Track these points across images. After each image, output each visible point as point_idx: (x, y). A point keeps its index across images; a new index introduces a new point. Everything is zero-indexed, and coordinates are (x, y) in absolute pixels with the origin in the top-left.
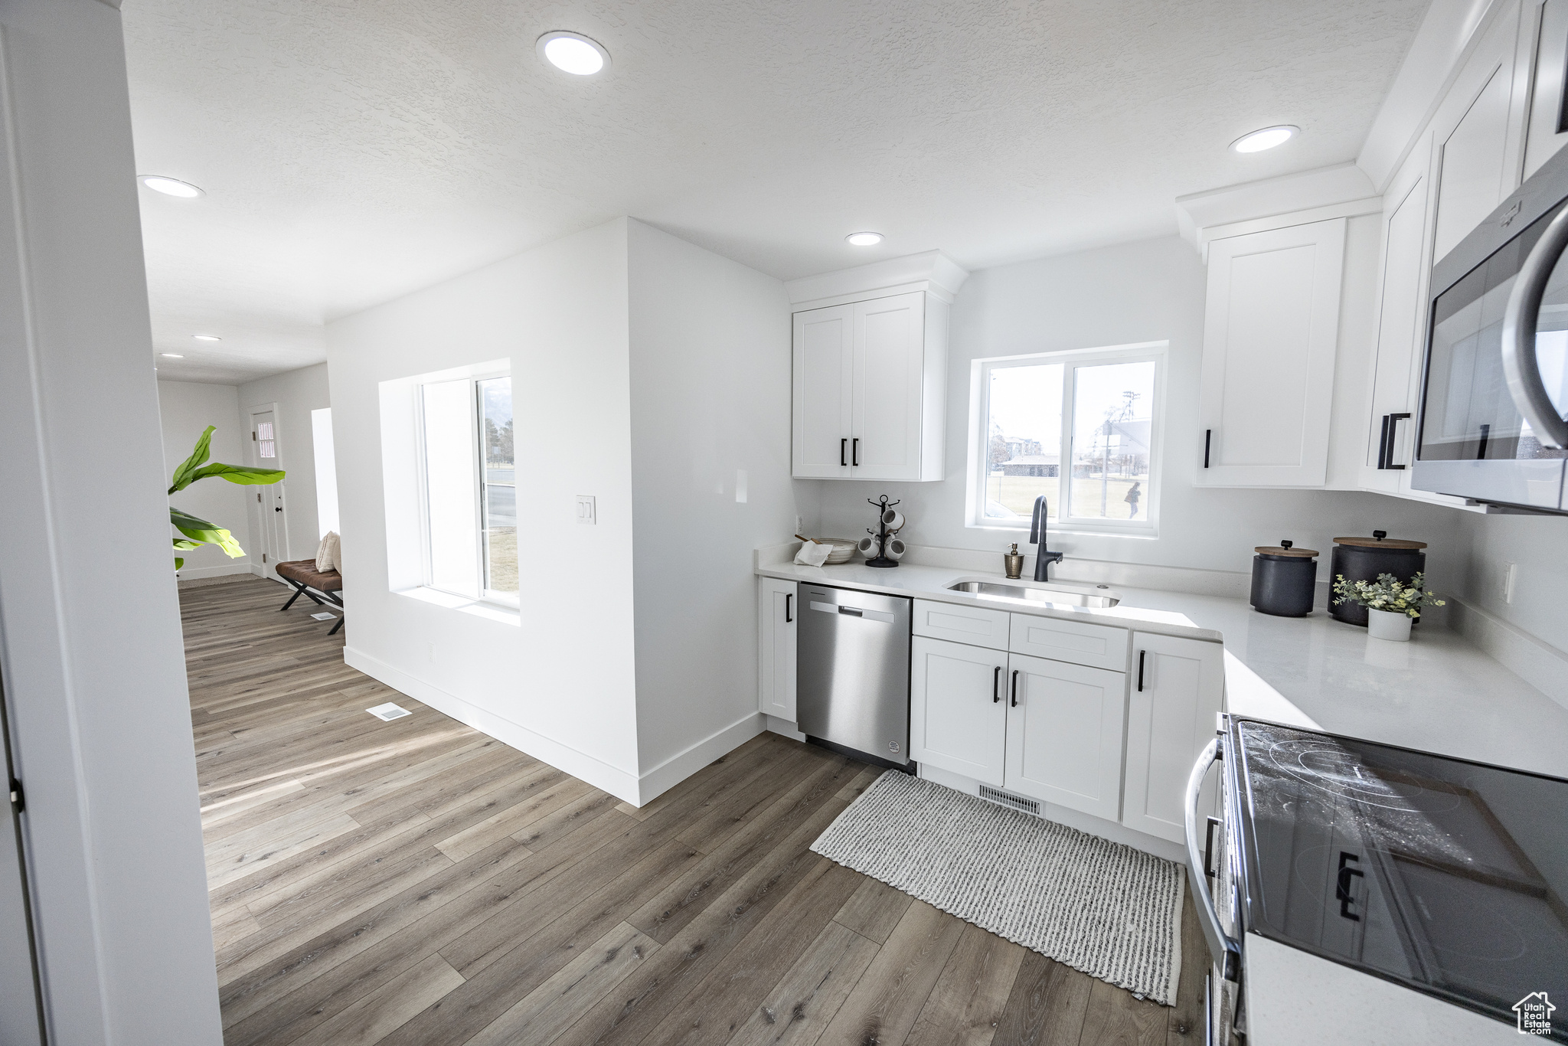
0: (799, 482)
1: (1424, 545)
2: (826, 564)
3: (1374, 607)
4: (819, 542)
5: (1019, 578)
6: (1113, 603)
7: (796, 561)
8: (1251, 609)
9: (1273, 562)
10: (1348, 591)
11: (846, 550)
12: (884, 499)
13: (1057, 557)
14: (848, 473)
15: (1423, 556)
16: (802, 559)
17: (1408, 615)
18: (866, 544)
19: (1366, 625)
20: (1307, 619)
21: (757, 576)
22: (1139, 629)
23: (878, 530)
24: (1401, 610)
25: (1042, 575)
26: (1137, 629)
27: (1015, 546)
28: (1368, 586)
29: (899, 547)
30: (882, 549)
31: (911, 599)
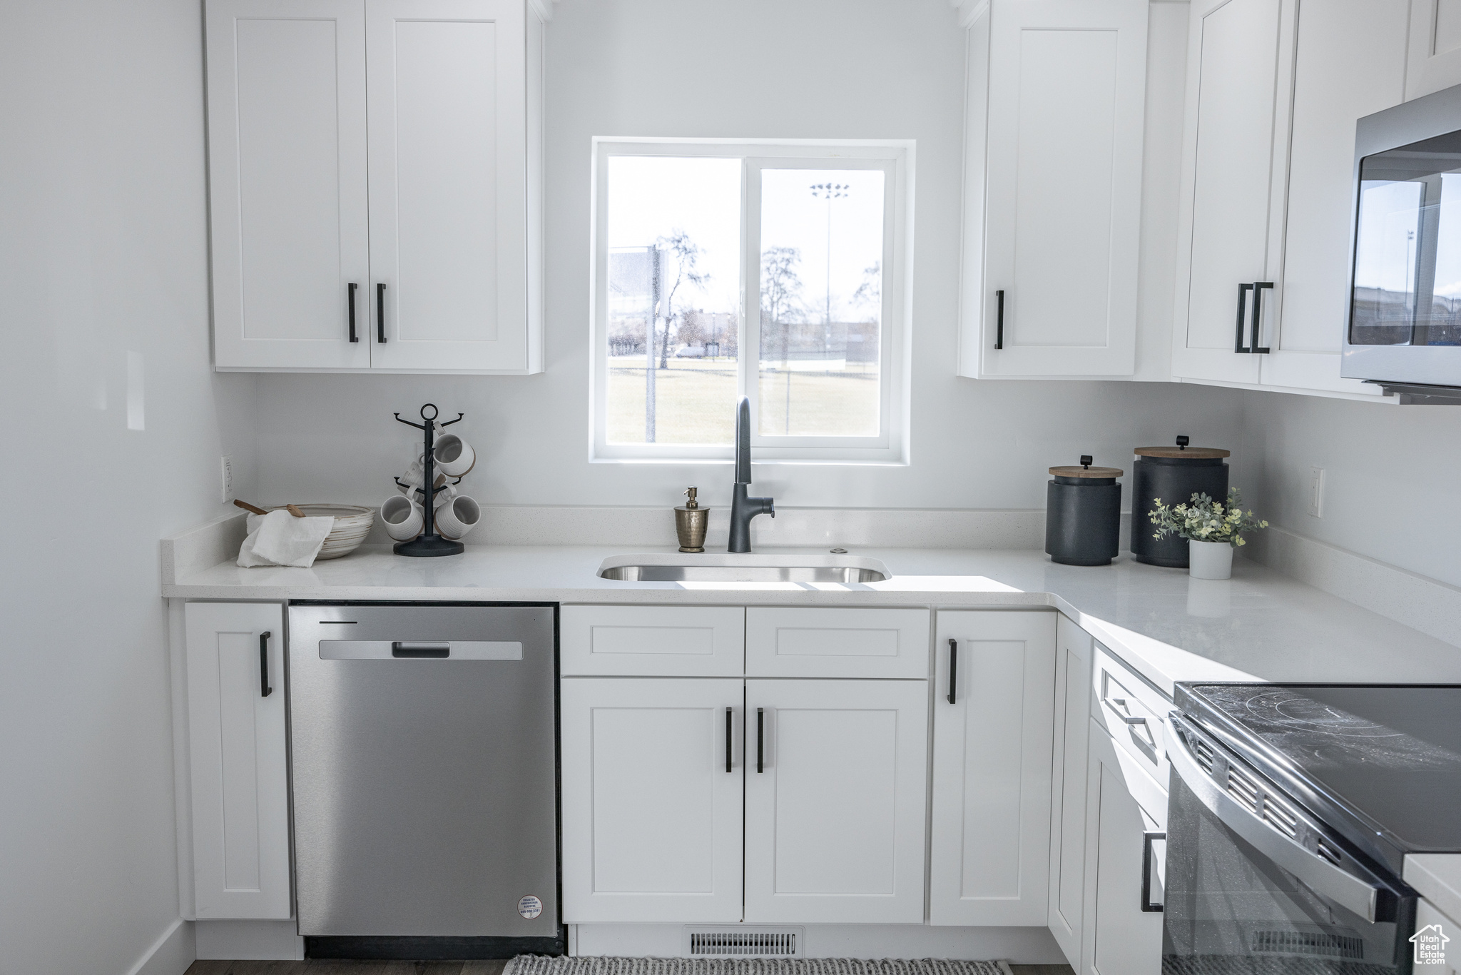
0: (225, 378)
1: (1227, 453)
2: (320, 559)
3: (1198, 538)
4: (297, 512)
5: (702, 551)
6: (865, 576)
7: (244, 557)
8: (1047, 560)
9: (1075, 488)
10: (1165, 520)
11: (357, 525)
12: (429, 413)
13: (766, 506)
14: (363, 358)
15: (1227, 467)
16: (262, 554)
17: (1233, 544)
18: (396, 509)
19: (1186, 565)
20: (1113, 567)
21: (167, 602)
22: (946, 606)
23: (417, 480)
24: (1225, 539)
25: (740, 541)
26: (942, 606)
27: (693, 492)
28: (1187, 509)
29: (466, 511)
30: (429, 517)
31: (556, 606)
